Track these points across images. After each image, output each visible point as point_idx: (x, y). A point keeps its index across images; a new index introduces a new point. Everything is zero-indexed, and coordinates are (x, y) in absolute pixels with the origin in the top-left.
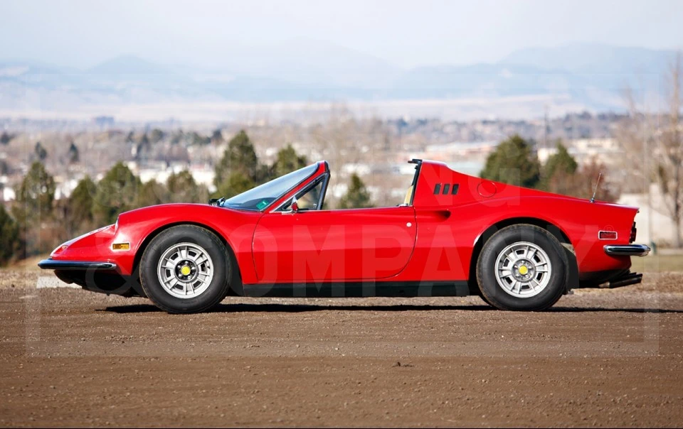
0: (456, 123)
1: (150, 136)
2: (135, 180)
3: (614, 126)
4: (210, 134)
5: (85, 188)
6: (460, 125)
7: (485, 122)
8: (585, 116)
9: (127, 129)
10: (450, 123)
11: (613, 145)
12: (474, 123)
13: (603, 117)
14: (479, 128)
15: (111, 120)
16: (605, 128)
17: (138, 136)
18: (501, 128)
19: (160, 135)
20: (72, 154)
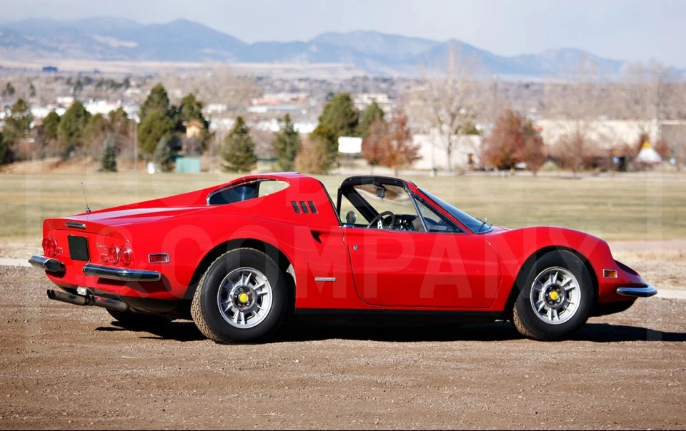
0: (281, 80)
1: (82, 81)
2: (87, 114)
3: (383, 86)
4: (120, 81)
5: (53, 118)
6: (284, 81)
7: (300, 80)
8: (366, 78)
9: (67, 76)
10: (277, 80)
11: (383, 98)
12: (294, 80)
13: (376, 79)
14: (296, 83)
15: (55, 69)
16: (377, 87)
17: (74, 81)
18: (311, 84)
19: (89, 81)
20: (31, 91)
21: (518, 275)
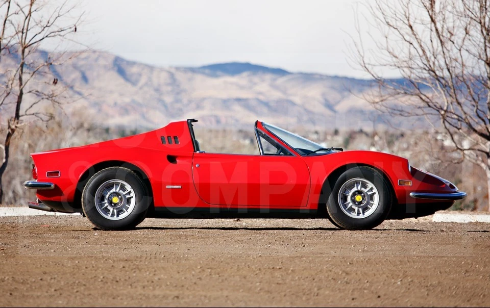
21: (324, 183)
